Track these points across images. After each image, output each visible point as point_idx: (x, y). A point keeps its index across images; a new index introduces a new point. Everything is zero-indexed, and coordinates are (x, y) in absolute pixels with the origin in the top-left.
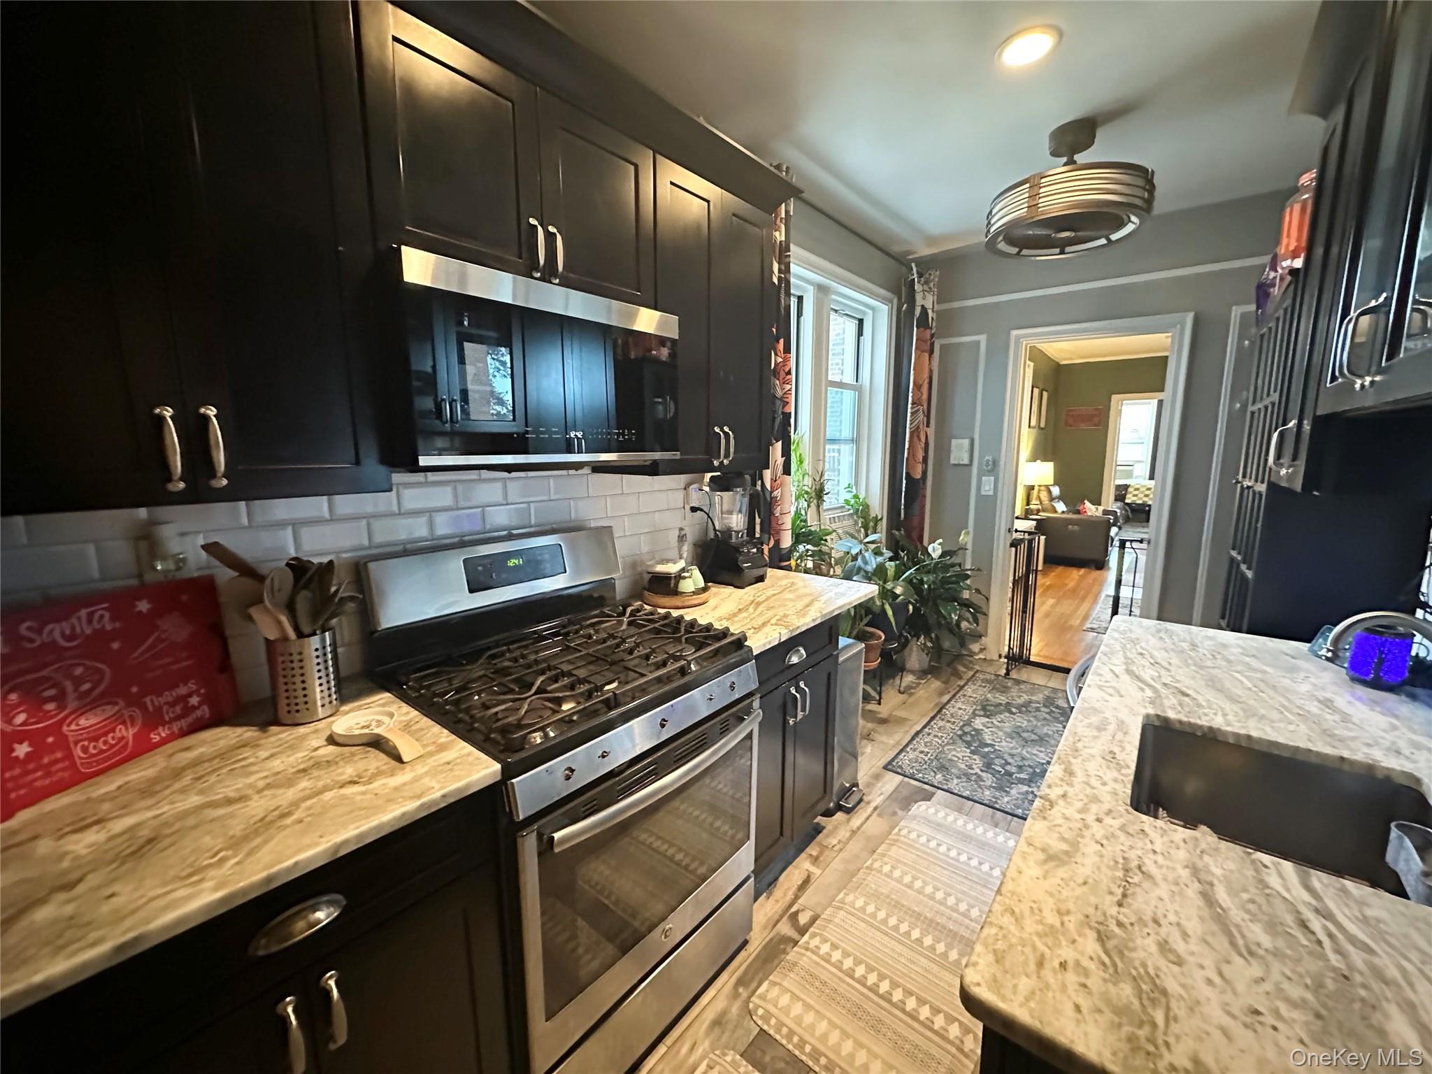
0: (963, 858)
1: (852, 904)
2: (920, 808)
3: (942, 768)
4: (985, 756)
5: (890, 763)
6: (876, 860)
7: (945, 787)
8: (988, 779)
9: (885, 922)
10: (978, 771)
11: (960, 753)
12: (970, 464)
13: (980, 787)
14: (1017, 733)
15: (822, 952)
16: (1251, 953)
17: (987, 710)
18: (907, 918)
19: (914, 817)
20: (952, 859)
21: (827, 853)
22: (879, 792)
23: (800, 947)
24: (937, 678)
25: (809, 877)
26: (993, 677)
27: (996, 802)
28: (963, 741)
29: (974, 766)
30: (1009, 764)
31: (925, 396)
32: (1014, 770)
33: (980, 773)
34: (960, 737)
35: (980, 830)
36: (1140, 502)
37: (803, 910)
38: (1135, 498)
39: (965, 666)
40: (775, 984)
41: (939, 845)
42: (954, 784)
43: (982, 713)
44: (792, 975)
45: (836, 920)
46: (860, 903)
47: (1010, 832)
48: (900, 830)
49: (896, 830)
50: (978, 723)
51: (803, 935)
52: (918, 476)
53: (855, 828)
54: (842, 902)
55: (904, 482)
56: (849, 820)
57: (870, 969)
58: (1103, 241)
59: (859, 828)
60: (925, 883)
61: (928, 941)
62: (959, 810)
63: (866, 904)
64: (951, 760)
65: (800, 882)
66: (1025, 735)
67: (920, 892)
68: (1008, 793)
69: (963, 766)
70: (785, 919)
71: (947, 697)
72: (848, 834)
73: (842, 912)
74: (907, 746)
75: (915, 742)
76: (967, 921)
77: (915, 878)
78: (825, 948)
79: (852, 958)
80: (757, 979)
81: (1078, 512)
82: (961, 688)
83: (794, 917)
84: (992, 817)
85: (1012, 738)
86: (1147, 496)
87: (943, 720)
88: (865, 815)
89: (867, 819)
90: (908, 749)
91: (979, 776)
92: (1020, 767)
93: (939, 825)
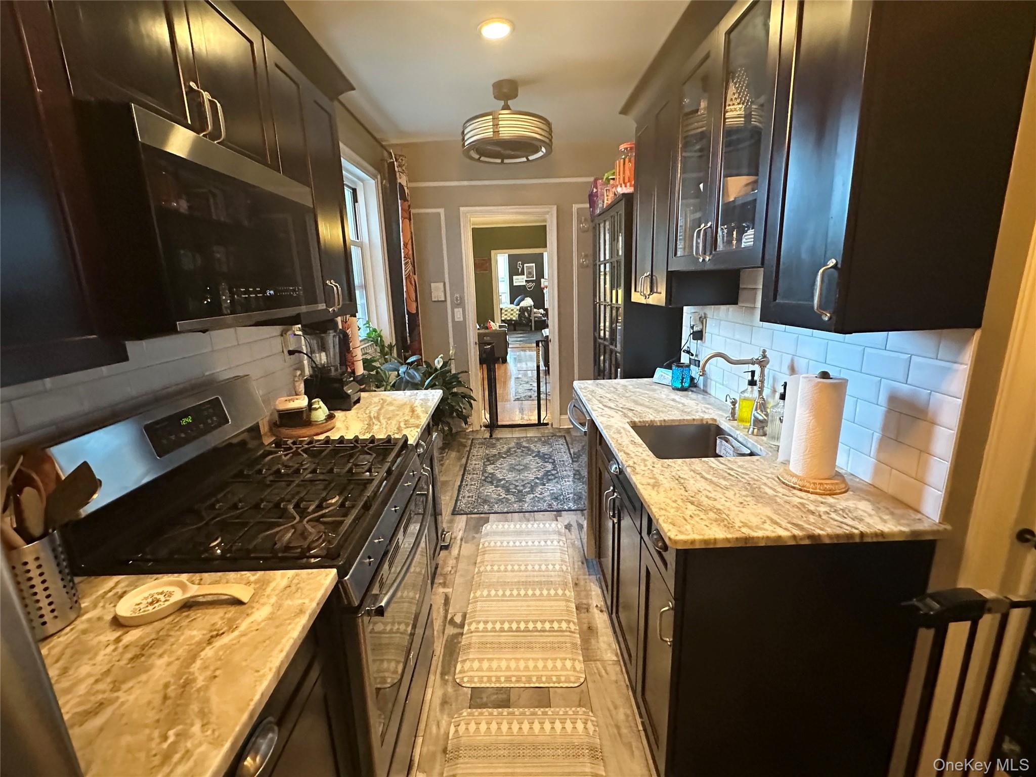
0: (524, 544)
1: (482, 596)
2: (487, 528)
3: (485, 502)
4: (503, 487)
5: (454, 510)
6: (480, 567)
7: (493, 511)
8: (512, 498)
9: (504, 595)
10: (504, 496)
11: (489, 490)
12: (445, 301)
13: (510, 504)
14: (512, 469)
15: (481, 629)
16: (727, 488)
17: (490, 460)
18: (514, 587)
19: (487, 535)
20: (519, 546)
21: (449, 577)
22: (458, 529)
23: (466, 634)
24: (453, 450)
25: (446, 595)
26: (483, 440)
27: (522, 509)
28: (488, 482)
29: (501, 494)
30: (518, 486)
31: (411, 252)
32: (522, 488)
33: (506, 496)
34: (485, 480)
35: (524, 526)
36: (509, 319)
37: (455, 615)
38: (506, 317)
39: (464, 438)
40: (464, 661)
41: (508, 543)
42: (496, 508)
43: (488, 463)
44: (472, 650)
45: (478, 609)
46: (485, 593)
47: (538, 521)
48: (483, 545)
49: (481, 546)
50: (490, 469)
51: (464, 628)
52: (414, 312)
53: (456, 555)
54: (475, 597)
55: (407, 316)
56: (450, 553)
57: (510, 622)
58: (524, 159)
59: (459, 555)
60: (513, 565)
61: (530, 592)
62: (507, 521)
63: (489, 591)
64: (487, 495)
65: (443, 602)
66: (517, 467)
67: (513, 571)
68: (525, 501)
69: (496, 496)
70: (447, 625)
71: (464, 461)
72: (455, 561)
73: (479, 603)
74: (458, 496)
75: (461, 492)
76: (542, 573)
77: (506, 566)
78: (481, 626)
79: (498, 622)
80: (452, 666)
81: (487, 328)
82: (469, 452)
83: (452, 622)
84: (524, 517)
85: (512, 471)
86: (512, 314)
87: (470, 474)
88: (458, 545)
89: (460, 547)
90: (460, 498)
91: (507, 498)
92: (523, 486)
93: (502, 532)
